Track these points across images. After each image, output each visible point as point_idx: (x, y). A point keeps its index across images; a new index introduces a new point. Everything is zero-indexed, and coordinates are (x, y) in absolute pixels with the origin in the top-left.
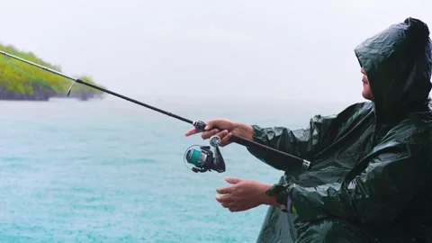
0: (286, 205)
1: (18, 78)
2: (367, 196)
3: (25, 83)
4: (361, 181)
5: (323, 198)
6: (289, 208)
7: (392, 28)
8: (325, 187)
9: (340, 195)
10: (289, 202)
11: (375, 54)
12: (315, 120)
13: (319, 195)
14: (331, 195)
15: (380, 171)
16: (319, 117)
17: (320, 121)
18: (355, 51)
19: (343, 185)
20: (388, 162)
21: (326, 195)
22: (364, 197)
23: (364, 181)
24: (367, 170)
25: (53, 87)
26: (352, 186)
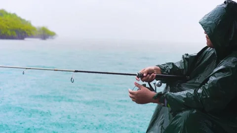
0: (164, 103)
1: (8, 27)
2: (209, 97)
3: (12, 30)
4: (205, 89)
5: (184, 99)
6: (166, 105)
7: (218, 8)
8: (185, 92)
9: (194, 96)
10: (166, 102)
11: (211, 24)
12: (185, 56)
13: (182, 97)
14: (189, 96)
15: (215, 83)
16: (187, 55)
17: (188, 57)
18: (200, 23)
19: (195, 91)
20: (220, 77)
21: (185, 97)
22: (206, 96)
23: (207, 88)
24: (208, 82)
25: (27, 32)
26: (200, 91)
